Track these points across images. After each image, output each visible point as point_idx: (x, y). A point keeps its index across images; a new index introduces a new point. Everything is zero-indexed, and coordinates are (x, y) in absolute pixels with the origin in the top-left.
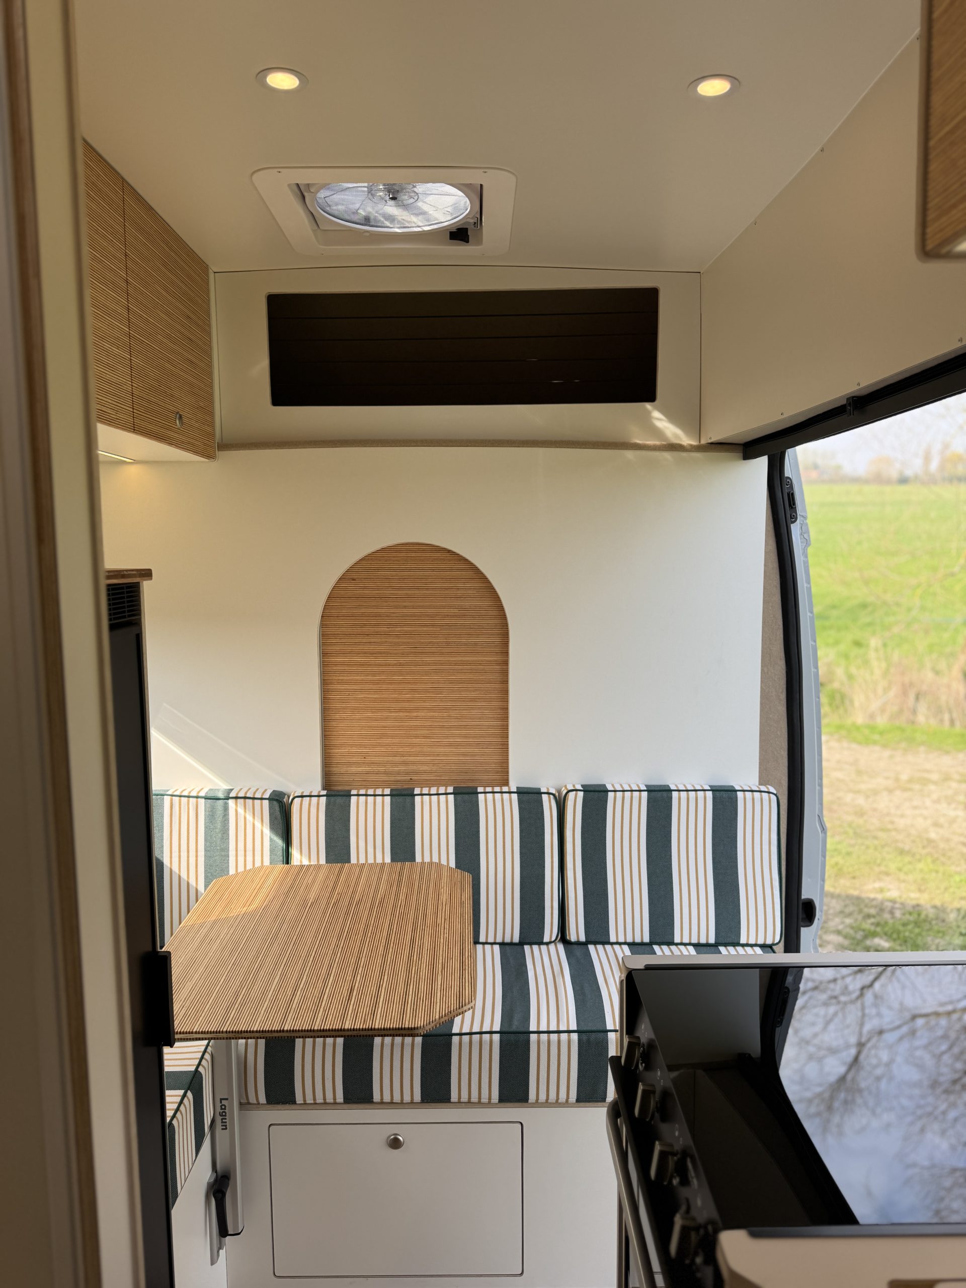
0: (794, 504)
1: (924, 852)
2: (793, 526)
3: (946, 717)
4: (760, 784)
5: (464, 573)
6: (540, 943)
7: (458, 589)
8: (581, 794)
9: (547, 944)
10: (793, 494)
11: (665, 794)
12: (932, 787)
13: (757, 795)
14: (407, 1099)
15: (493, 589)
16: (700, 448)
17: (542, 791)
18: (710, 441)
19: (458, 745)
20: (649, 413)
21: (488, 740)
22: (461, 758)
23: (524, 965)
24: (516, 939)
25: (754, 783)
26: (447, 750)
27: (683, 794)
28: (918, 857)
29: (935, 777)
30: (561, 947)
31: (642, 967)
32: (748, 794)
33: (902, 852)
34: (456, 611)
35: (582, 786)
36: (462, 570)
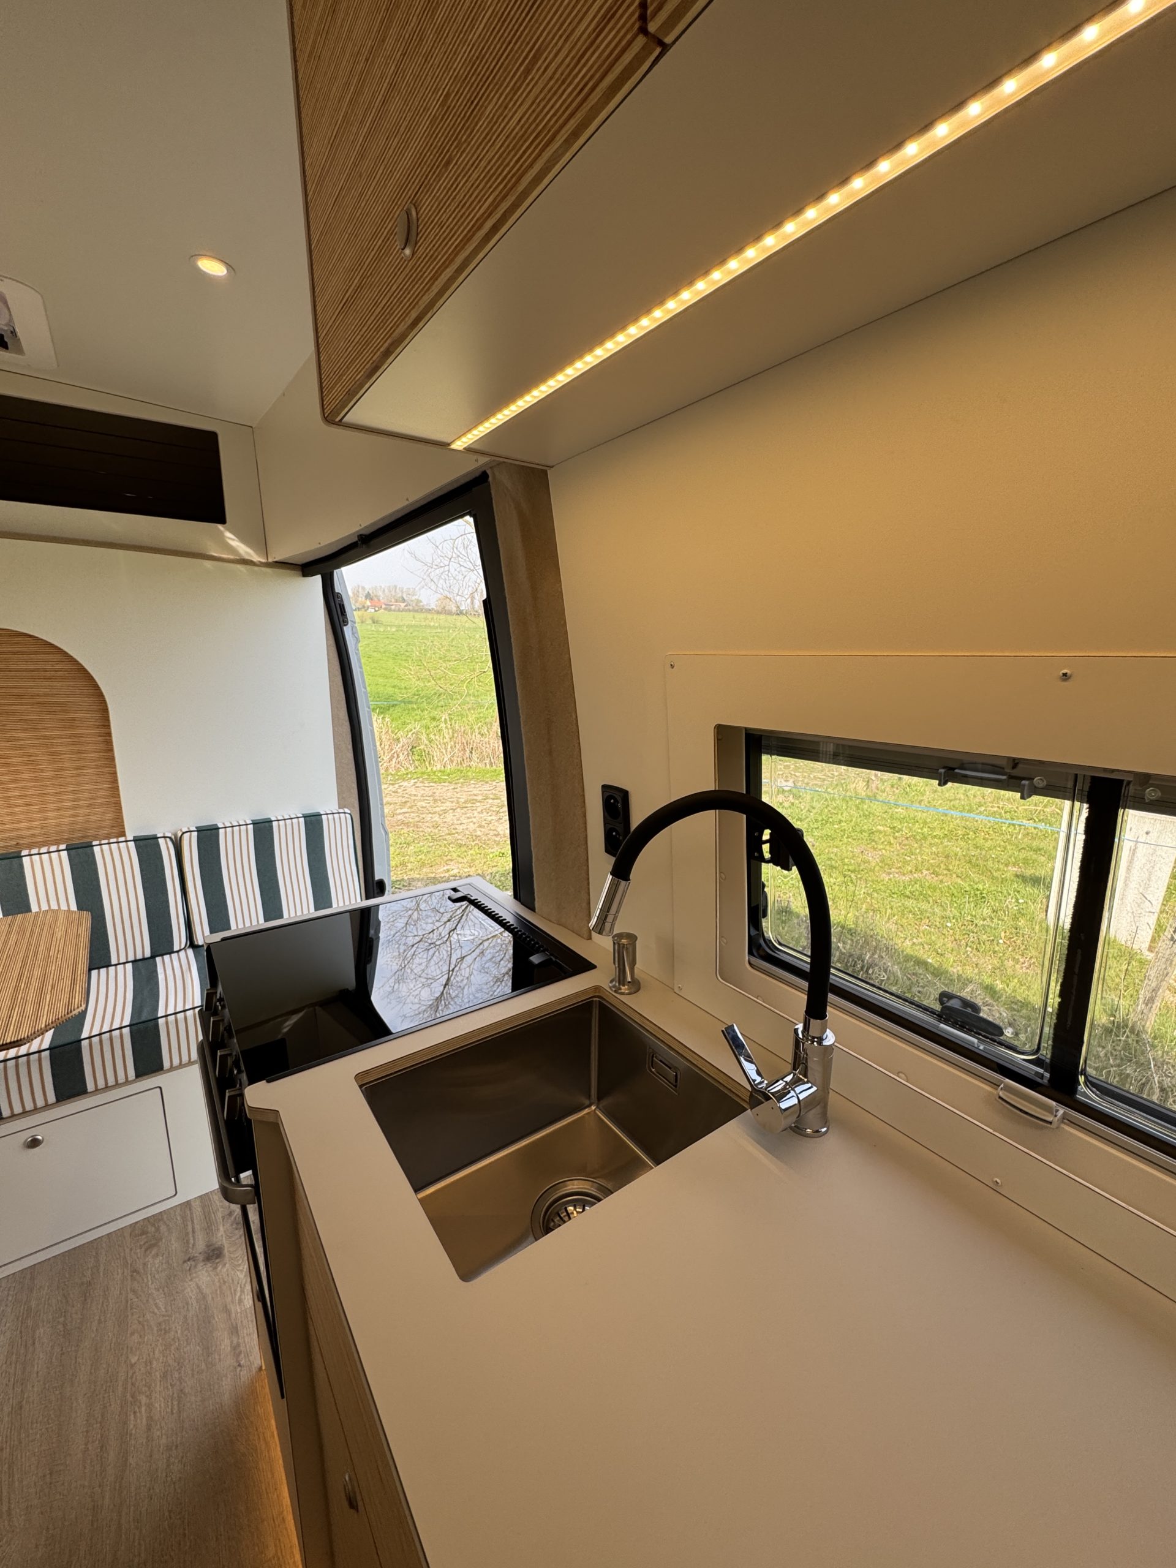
0: (345, 612)
1: (473, 844)
2: (345, 628)
3: (487, 761)
4: (339, 808)
5: (51, 656)
6: (171, 952)
7: (46, 671)
8: (195, 834)
9: (178, 952)
10: (343, 605)
11: (267, 824)
12: (478, 804)
13: (336, 816)
14: (40, 1103)
15: (85, 670)
16: (267, 565)
17: (158, 836)
18: (275, 560)
19: (67, 808)
20: (222, 533)
21: (100, 801)
22: (73, 819)
23: (156, 971)
24: (148, 954)
25: (334, 807)
26: (55, 813)
27: (282, 823)
28: (470, 847)
29: (480, 798)
30: (190, 952)
31: (219, 940)
32: (330, 816)
33: (461, 846)
34: (47, 690)
35: (196, 828)
36: (48, 653)
